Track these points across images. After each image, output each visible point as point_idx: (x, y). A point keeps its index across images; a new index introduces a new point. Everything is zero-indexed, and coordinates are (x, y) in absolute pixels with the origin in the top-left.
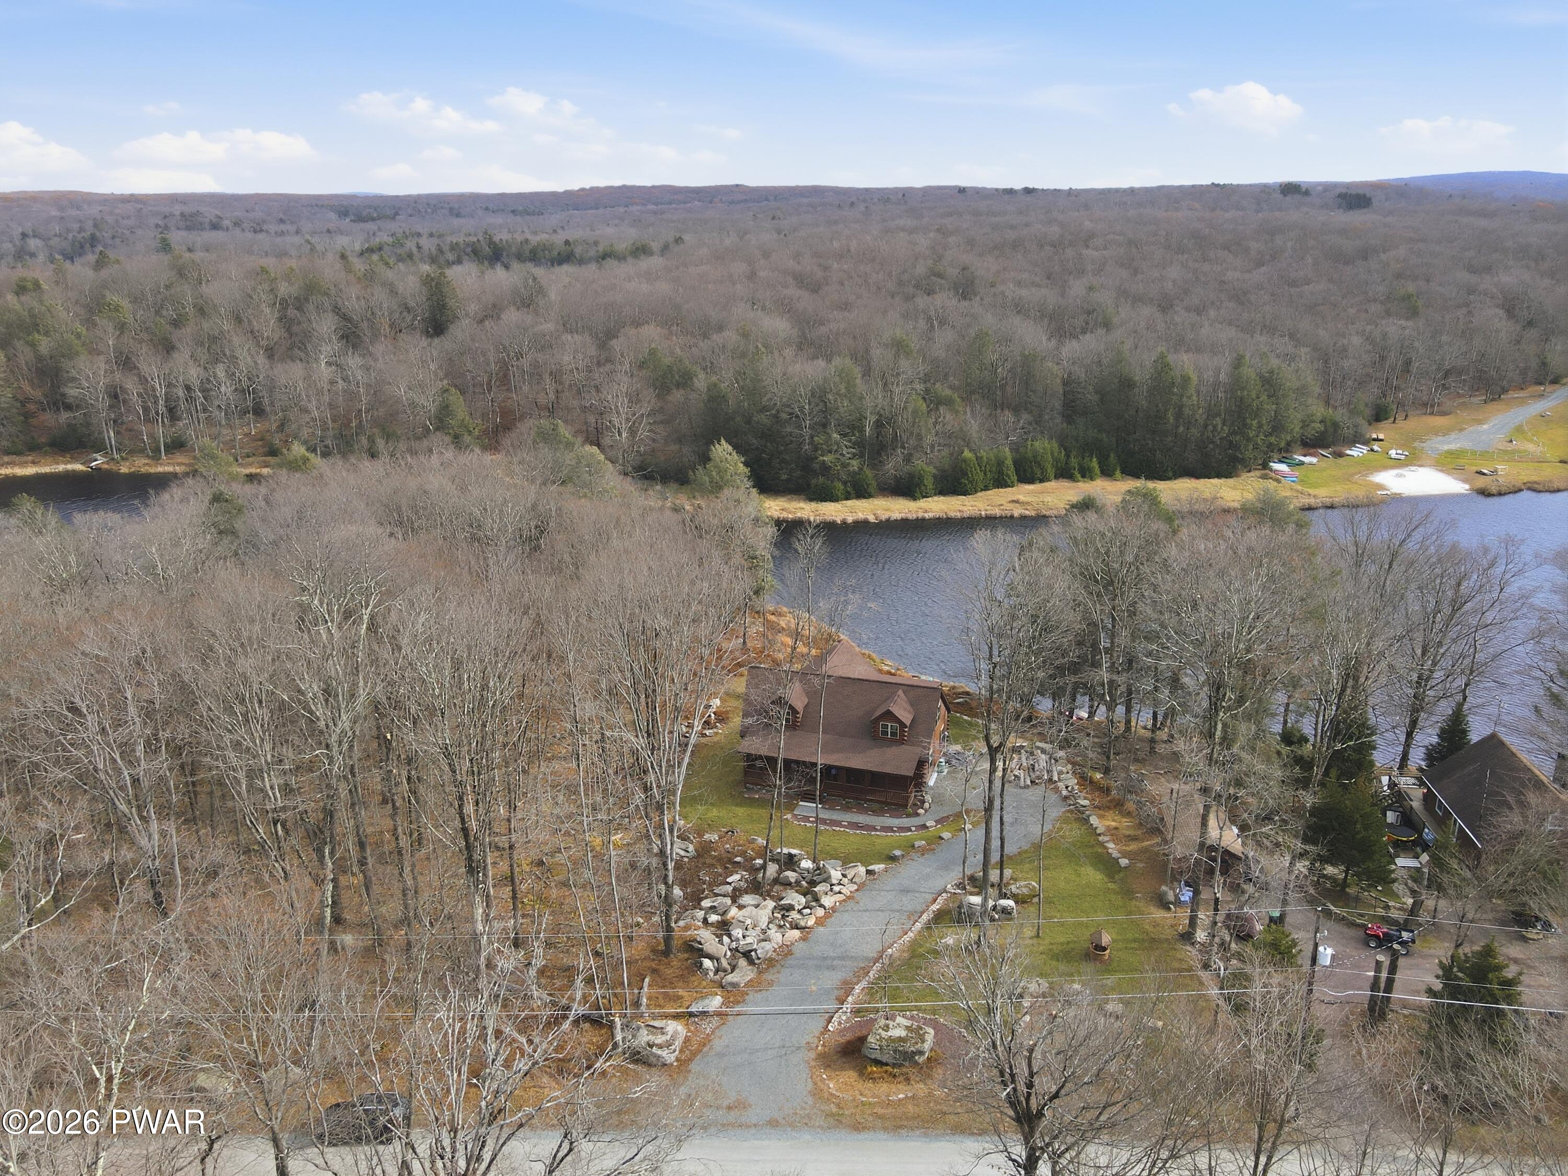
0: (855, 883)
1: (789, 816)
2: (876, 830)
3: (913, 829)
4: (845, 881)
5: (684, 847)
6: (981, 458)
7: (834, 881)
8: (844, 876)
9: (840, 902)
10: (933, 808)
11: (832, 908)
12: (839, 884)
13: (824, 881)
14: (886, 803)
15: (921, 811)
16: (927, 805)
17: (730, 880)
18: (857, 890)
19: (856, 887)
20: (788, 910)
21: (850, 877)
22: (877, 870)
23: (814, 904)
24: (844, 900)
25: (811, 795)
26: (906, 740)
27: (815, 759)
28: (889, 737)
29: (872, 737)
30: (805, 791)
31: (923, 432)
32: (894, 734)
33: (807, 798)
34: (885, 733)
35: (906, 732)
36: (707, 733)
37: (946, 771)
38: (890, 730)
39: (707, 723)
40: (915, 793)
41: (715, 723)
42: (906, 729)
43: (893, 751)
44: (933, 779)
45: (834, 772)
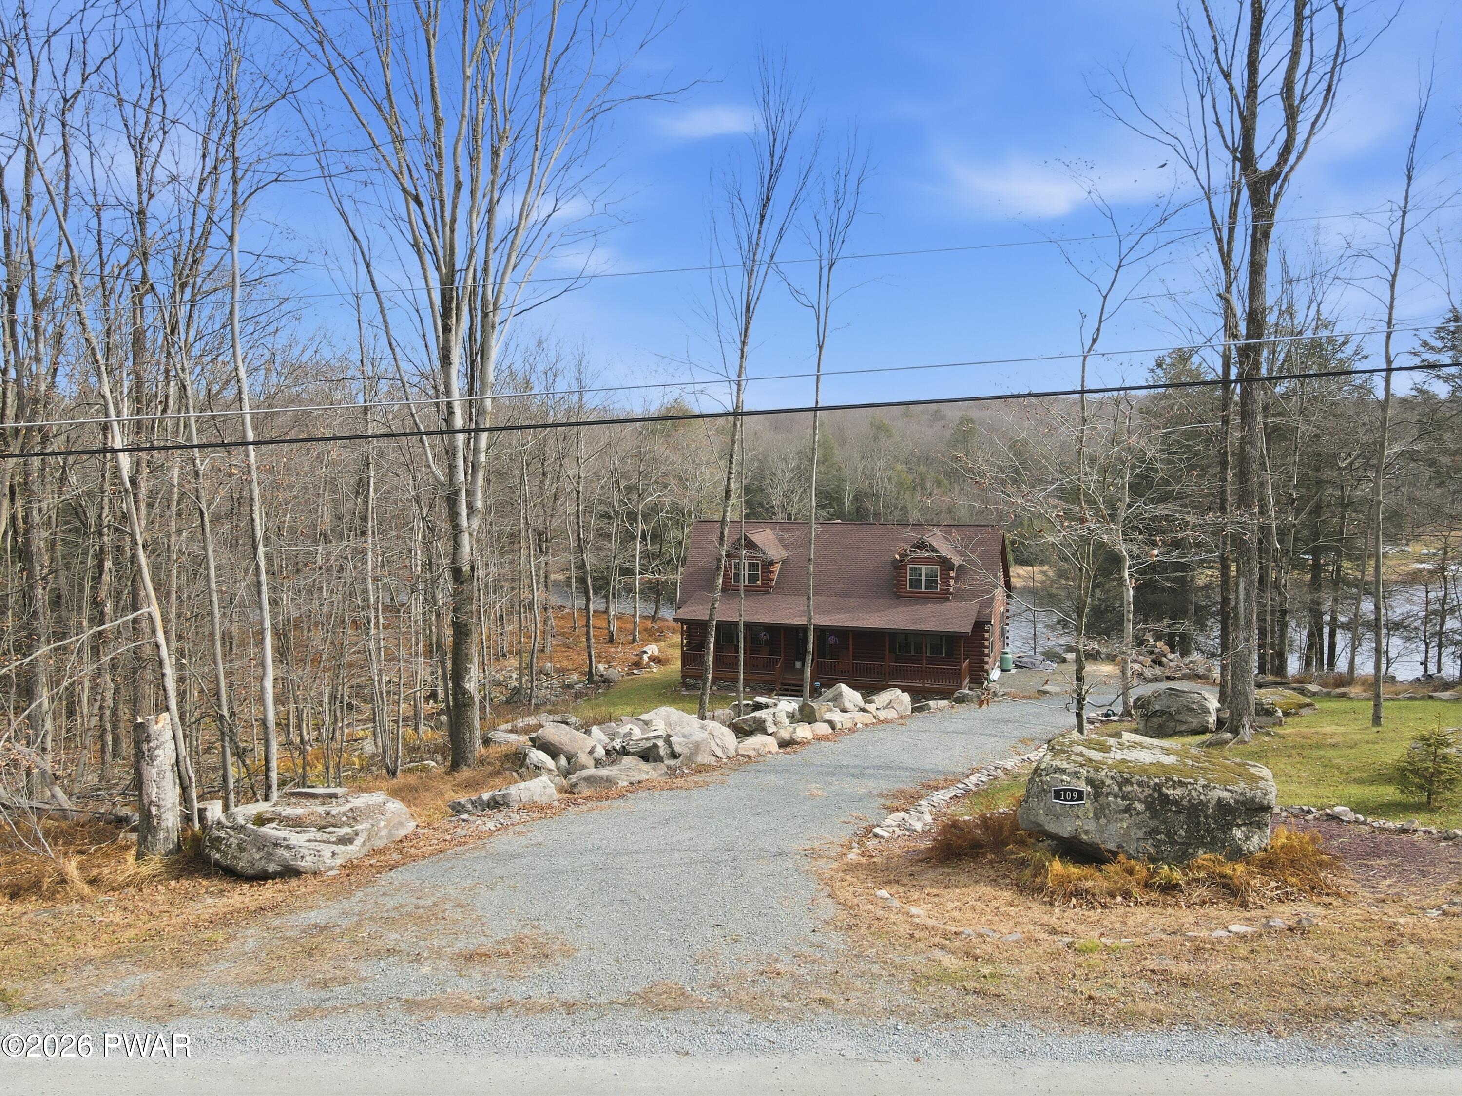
0: (893, 709)
4: (872, 707)
8: (869, 702)
9: (866, 724)
11: (849, 728)
12: (860, 711)
14: (923, 692)
18: (898, 718)
19: (895, 714)
21: (880, 703)
22: (933, 706)
24: (873, 724)
25: (794, 685)
26: (951, 594)
27: (803, 621)
28: (923, 589)
29: (895, 593)
30: (784, 679)
31: (909, 506)
32: (931, 583)
33: (787, 690)
34: (916, 583)
35: (952, 578)
36: (635, 672)
37: (1013, 671)
38: (923, 578)
39: (637, 664)
40: (971, 675)
41: (648, 664)
42: (952, 574)
43: (931, 608)
44: (995, 674)
45: (832, 640)
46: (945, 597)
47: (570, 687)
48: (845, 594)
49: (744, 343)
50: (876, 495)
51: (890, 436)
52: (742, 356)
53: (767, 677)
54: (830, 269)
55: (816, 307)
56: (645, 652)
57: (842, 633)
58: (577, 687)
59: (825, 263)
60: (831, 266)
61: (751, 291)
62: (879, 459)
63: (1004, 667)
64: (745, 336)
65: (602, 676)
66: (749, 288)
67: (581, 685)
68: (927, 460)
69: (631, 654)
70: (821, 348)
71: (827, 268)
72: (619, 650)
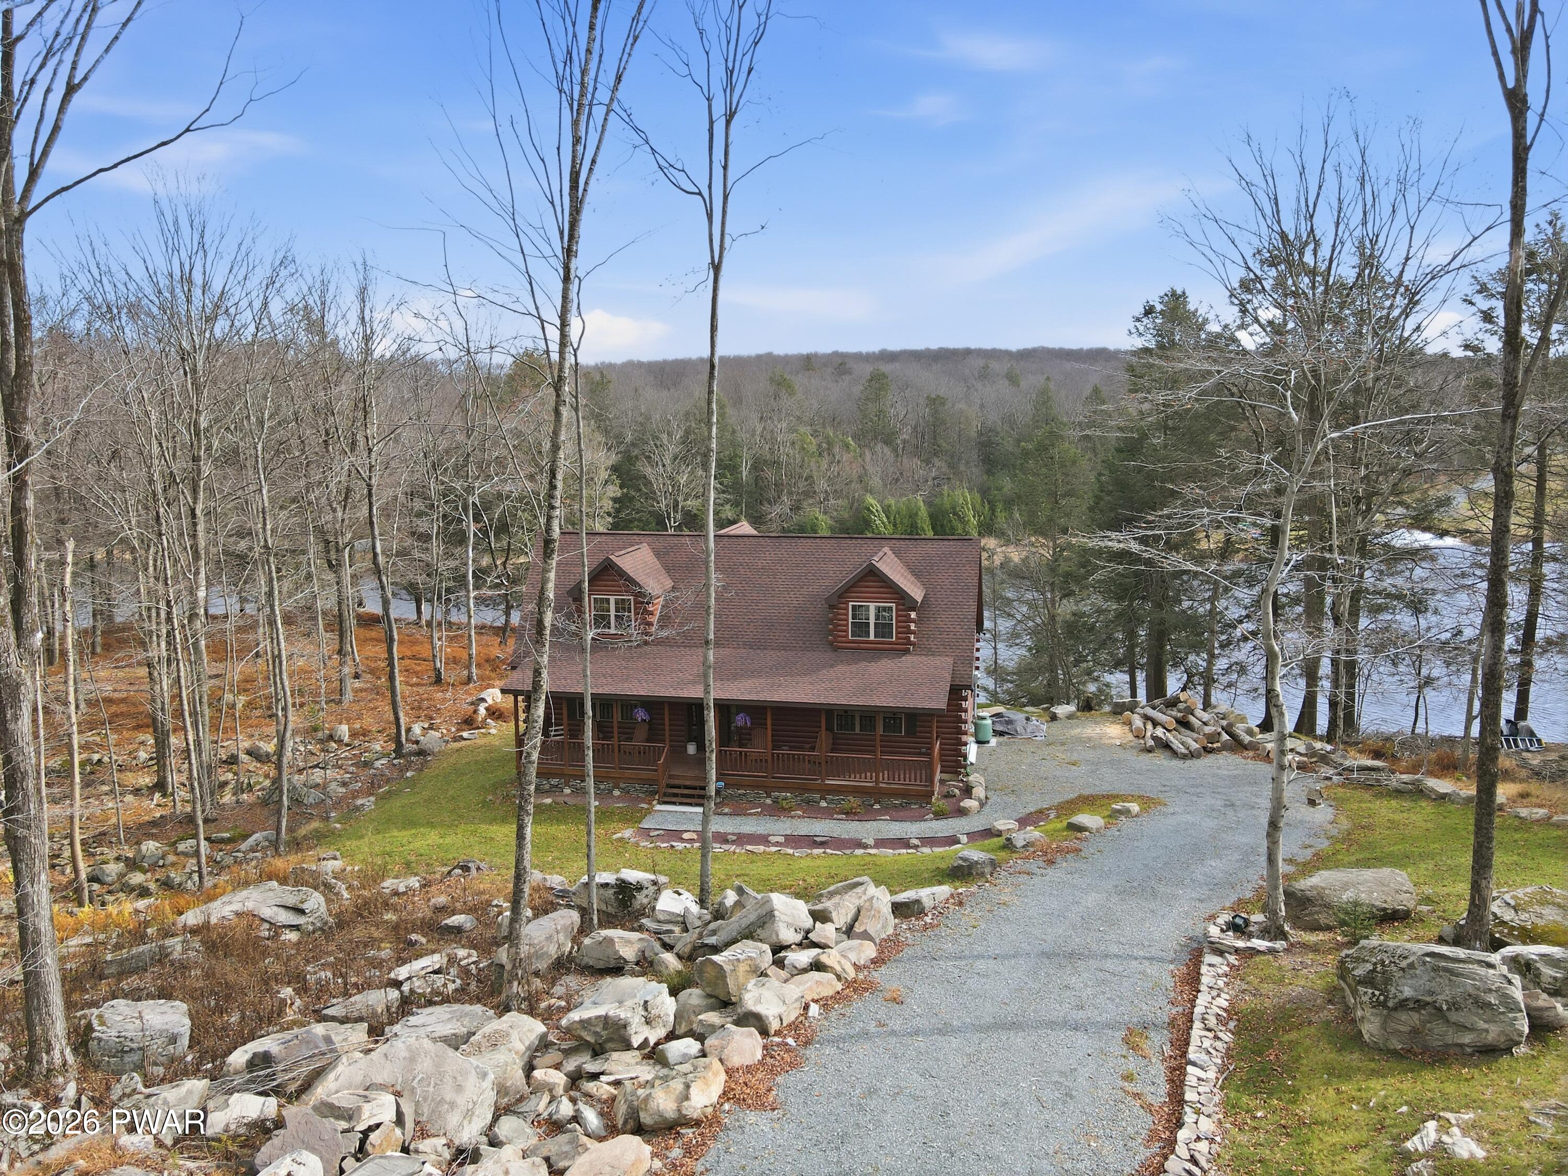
0: (866, 936)
1: (627, 833)
2: (865, 847)
3: (964, 839)
4: (824, 932)
5: (291, 900)
6: (889, 506)
7: (788, 936)
8: (820, 916)
9: (825, 1004)
10: (994, 798)
11: (794, 1027)
12: (807, 943)
13: (749, 934)
14: (877, 794)
15: (967, 803)
16: (979, 792)
17: (402, 972)
18: (877, 962)
19: (869, 951)
20: (598, 1051)
21: (841, 918)
22: (928, 903)
23: (712, 1017)
24: (838, 997)
25: (686, 787)
26: (913, 644)
27: (695, 692)
28: (872, 637)
29: (831, 643)
30: (670, 777)
31: (815, 474)
32: (883, 629)
33: (675, 795)
34: (862, 628)
35: (913, 621)
36: (465, 734)
37: (994, 741)
38: (872, 621)
39: (469, 722)
40: (942, 761)
41: (484, 720)
42: (913, 615)
43: (884, 667)
44: (972, 751)
45: (741, 720)
46: (903, 649)
47: (367, 764)
48: (758, 645)
49: (569, 253)
50: (776, 463)
51: (792, 393)
52: (566, 279)
53: (644, 775)
54: (728, 123)
55: (706, 194)
56: (483, 700)
57: (756, 710)
58: (378, 764)
59: (719, 109)
60: (730, 118)
61: (580, 148)
62: (780, 420)
63: (981, 739)
64: (572, 237)
65: (417, 742)
66: (576, 140)
67: (384, 761)
68: (834, 421)
69: (461, 700)
70: (716, 268)
71: (723, 121)
72: (449, 695)
